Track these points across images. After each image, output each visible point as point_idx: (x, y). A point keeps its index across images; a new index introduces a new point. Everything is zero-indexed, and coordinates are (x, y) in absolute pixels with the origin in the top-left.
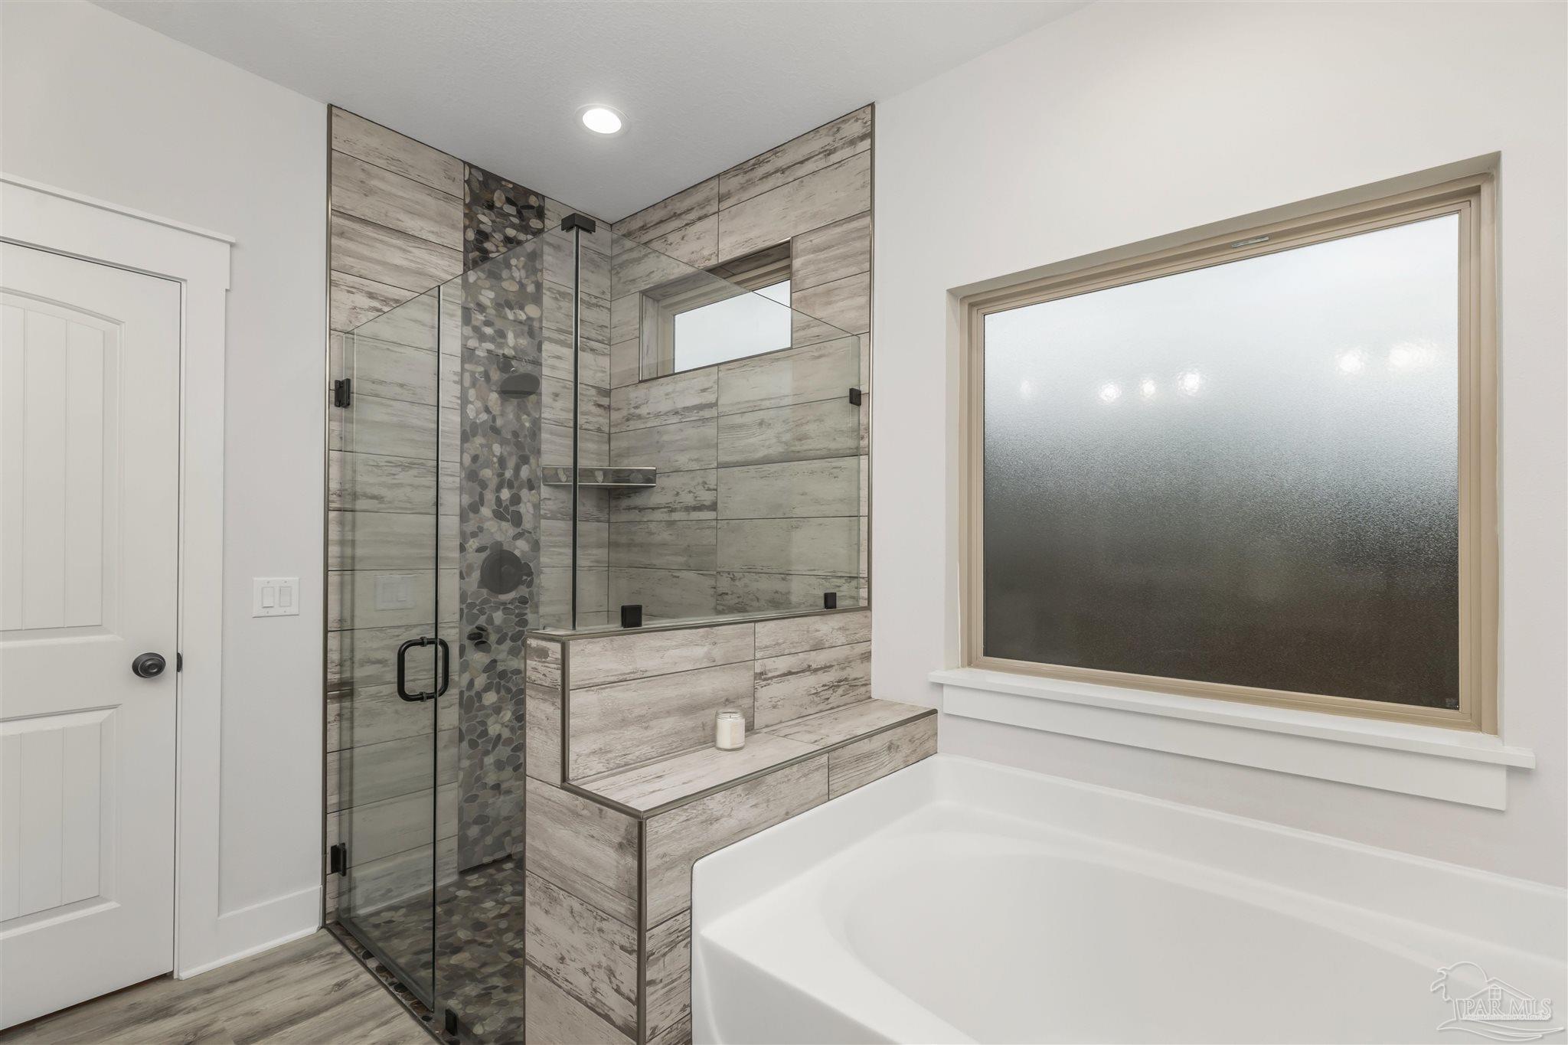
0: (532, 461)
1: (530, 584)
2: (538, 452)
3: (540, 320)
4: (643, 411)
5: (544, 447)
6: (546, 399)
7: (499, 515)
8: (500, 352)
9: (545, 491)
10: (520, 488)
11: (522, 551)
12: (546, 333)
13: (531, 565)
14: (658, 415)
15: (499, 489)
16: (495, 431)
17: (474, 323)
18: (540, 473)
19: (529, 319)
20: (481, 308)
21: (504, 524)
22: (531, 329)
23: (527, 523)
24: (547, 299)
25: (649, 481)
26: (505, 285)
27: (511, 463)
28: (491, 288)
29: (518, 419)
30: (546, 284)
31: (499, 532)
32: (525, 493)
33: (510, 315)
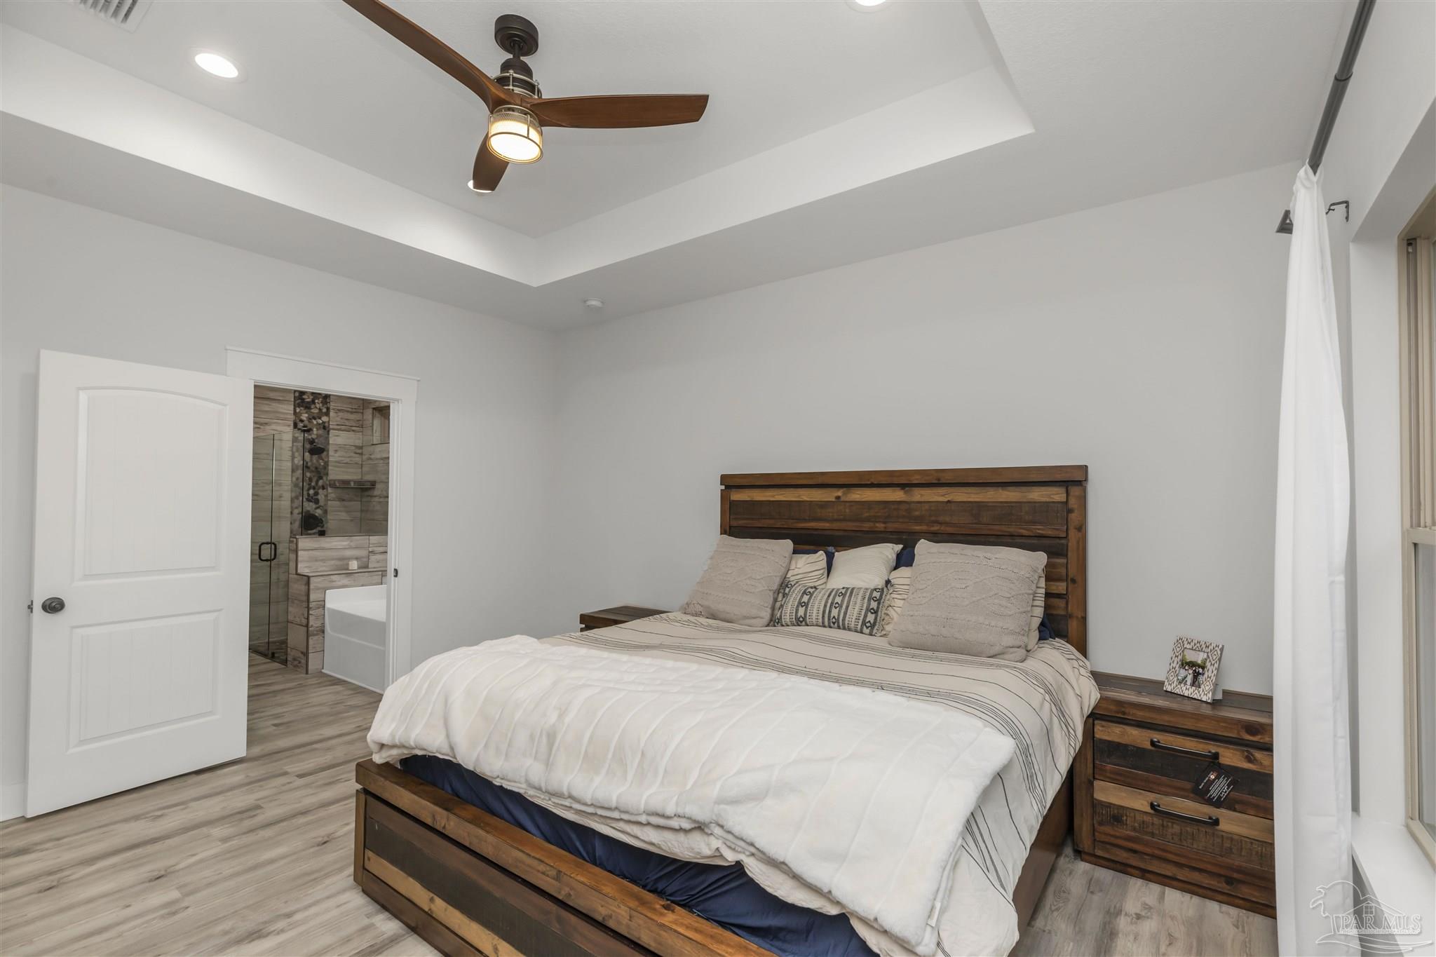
0: (324, 478)
1: (323, 527)
2: (327, 474)
3: (329, 422)
4: (372, 457)
5: (330, 472)
6: (331, 453)
7: (308, 500)
8: (310, 437)
9: (330, 490)
10: (318, 489)
11: (319, 514)
12: (331, 427)
13: (323, 519)
14: (377, 459)
15: (309, 490)
16: (307, 467)
17: (299, 427)
18: (328, 483)
19: (324, 422)
20: (302, 421)
21: (311, 503)
22: (325, 427)
23: (322, 503)
24: (332, 414)
25: (373, 485)
26: (312, 411)
27: (315, 480)
28: (306, 413)
29: (317, 461)
30: (331, 407)
31: (309, 507)
32: (320, 491)
33: (315, 422)
